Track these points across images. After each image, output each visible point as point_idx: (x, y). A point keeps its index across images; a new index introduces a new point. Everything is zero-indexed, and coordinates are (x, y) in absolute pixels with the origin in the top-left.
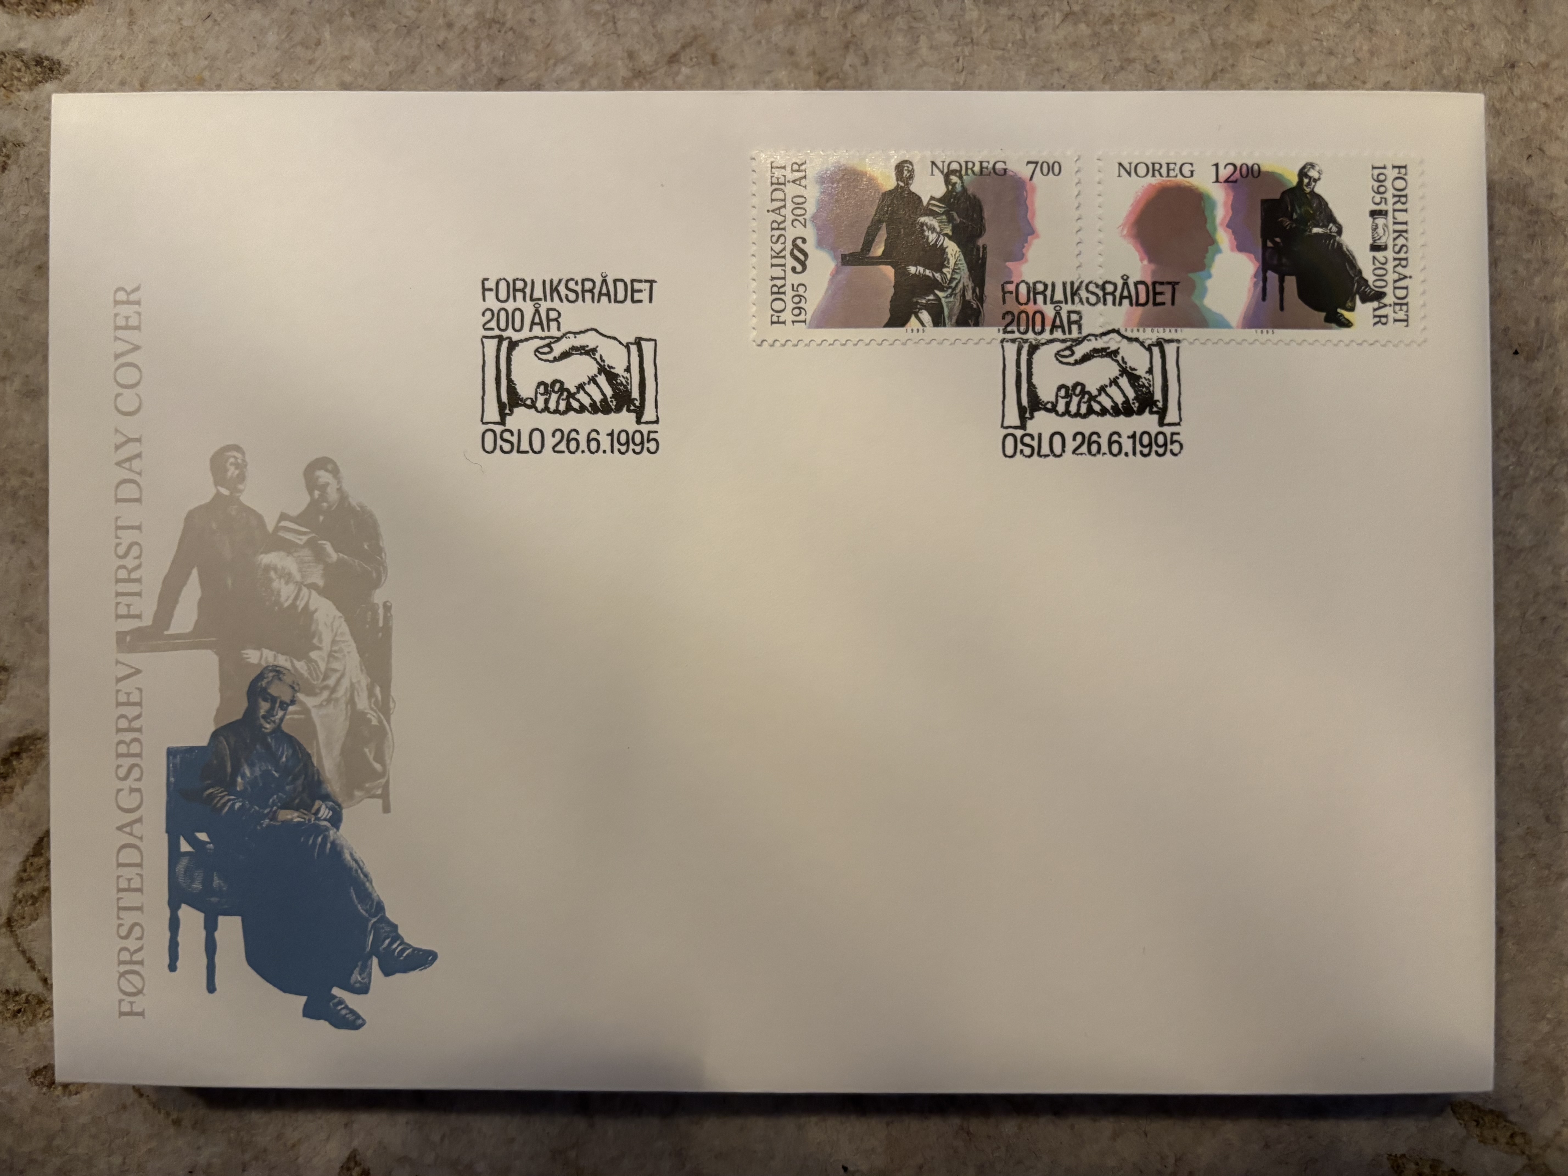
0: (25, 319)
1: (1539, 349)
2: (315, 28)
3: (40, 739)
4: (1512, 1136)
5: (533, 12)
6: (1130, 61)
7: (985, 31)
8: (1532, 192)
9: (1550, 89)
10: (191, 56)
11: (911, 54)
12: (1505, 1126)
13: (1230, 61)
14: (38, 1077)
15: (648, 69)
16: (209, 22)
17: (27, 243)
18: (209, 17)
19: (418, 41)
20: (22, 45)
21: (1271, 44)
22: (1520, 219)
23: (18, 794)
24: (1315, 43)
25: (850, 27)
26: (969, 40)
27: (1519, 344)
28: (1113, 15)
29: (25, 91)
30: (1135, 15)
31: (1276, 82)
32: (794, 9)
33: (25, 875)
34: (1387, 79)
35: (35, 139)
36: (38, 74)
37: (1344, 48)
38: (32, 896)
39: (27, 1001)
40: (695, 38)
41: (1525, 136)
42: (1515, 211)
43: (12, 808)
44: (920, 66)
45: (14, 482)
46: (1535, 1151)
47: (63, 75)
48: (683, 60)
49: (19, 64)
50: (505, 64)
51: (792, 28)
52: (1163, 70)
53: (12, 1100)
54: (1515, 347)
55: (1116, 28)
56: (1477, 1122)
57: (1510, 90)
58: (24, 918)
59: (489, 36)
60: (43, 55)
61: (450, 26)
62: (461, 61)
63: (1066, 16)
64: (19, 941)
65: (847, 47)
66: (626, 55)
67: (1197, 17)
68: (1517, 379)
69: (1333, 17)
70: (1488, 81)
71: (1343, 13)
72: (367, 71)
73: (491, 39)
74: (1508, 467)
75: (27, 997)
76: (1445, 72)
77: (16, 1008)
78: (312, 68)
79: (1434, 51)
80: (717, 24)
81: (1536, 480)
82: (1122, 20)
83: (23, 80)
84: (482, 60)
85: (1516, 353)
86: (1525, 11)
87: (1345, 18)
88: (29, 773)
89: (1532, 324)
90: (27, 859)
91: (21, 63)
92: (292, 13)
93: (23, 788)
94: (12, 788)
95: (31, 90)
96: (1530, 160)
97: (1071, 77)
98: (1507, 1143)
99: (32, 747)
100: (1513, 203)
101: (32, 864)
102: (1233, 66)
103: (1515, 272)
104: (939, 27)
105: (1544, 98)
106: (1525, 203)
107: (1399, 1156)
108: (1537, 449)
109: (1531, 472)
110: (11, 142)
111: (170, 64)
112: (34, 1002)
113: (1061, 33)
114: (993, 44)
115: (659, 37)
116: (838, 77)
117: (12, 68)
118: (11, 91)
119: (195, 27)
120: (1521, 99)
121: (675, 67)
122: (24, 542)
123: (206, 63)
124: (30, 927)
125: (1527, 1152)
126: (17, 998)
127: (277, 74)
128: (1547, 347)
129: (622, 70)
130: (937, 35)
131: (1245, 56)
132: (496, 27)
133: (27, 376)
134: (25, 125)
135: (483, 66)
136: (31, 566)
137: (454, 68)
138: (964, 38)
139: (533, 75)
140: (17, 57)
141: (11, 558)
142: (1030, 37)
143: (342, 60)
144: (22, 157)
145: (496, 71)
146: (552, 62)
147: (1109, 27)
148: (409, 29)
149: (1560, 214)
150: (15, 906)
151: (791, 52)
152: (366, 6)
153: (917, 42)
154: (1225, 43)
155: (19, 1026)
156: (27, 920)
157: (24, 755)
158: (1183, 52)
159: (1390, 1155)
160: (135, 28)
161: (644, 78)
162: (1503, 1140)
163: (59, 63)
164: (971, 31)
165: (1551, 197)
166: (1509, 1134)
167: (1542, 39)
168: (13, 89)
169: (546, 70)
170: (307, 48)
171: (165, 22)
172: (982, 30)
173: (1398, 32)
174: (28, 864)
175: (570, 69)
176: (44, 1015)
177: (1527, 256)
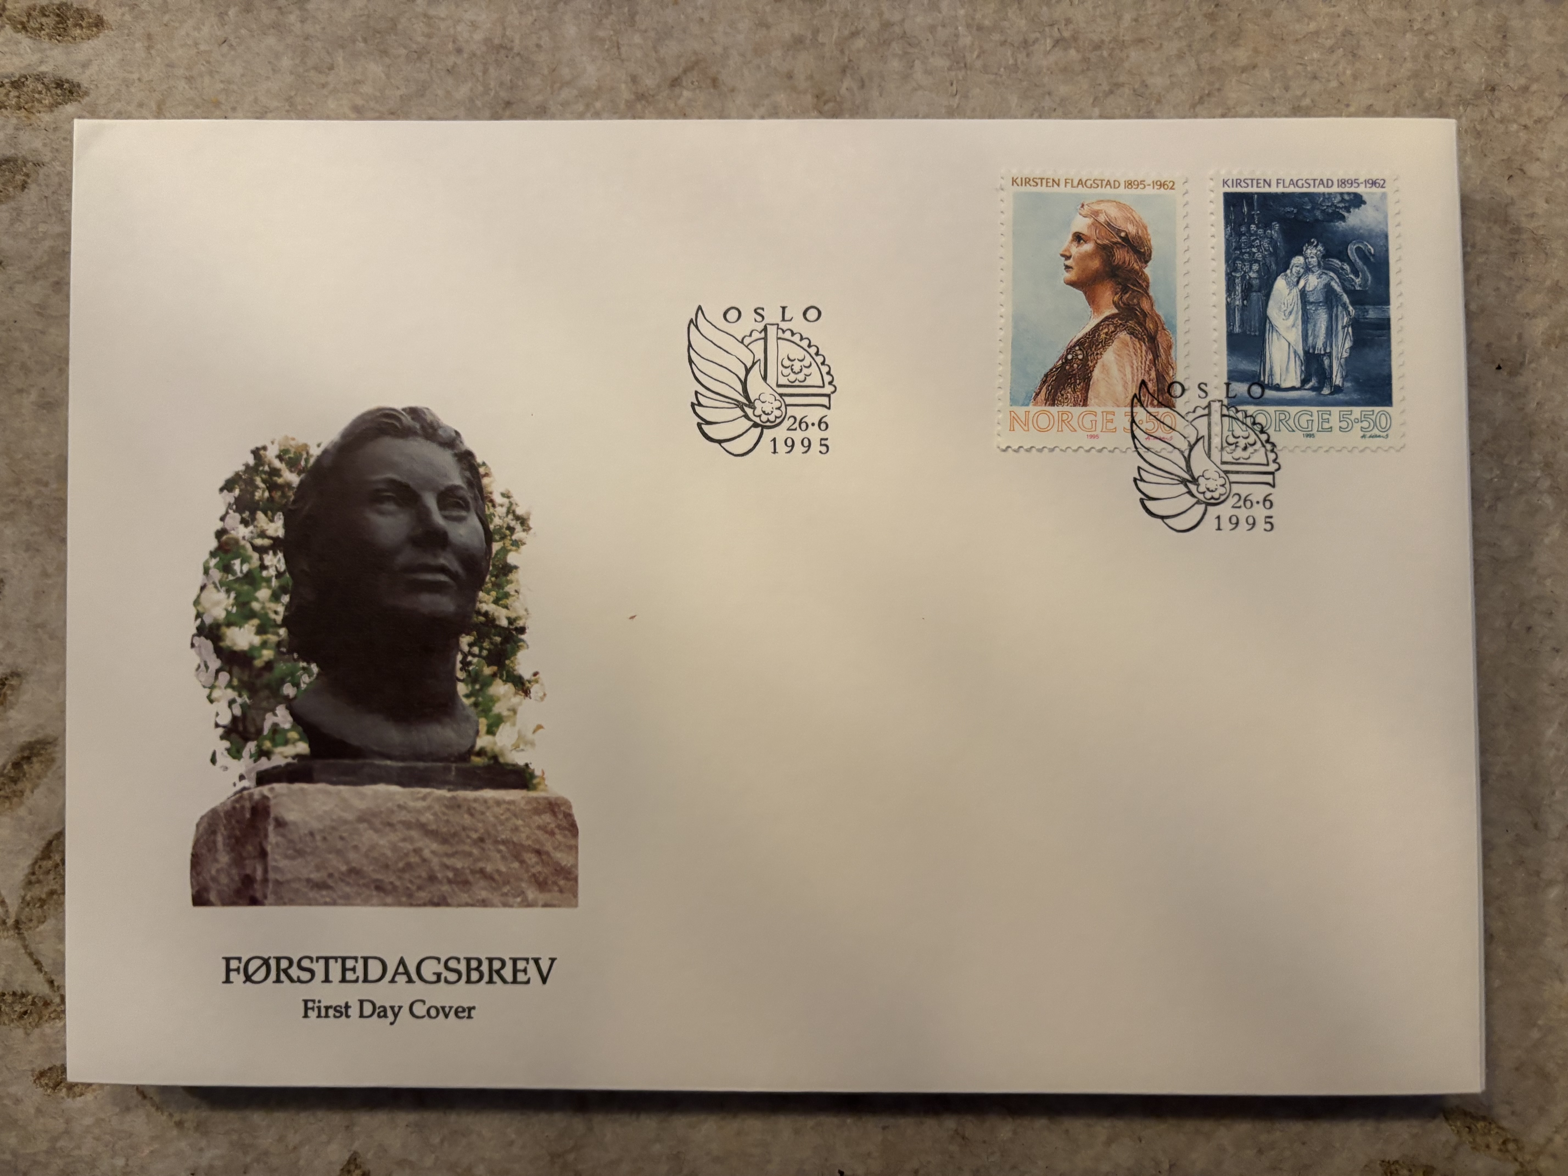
0: (43, 333)
1: (1522, 364)
2: (328, 53)
3: (49, 743)
4: (1505, 1143)
5: (540, 38)
6: (1119, 85)
7: (978, 56)
8: (1512, 211)
9: (1530, 110)
10: (207, 80)
11: (906, 77)
12: (1497, 1133)
13: (1217, 86)
14: (43, 1079)
15: (651, 93)
16: (225, 48)
17: (46, 258)
18: (225, 41)
19: (427, 66)
20: (43, 68)
21: (1257, 69)
22: (1501, 238)
23: (28, 799)
24: (1299, 68)
25: (847, 52)
26: (962, 65)
27: (1502, 360)
28: (1103, 41)
29: (44, 112)
30: (1123, 41)
31: (1262, 105)
32: (793, 35)
33: (33, 878)
34: (1370, 102)
35: (54, 159)
36: (59, 96)
37: (1328, 73)
38: (40, 899)
39: (34, 1003)
40: (697, 63)
41: (1505, 157)
42: (1496, 229)
43: (22, 811)
44: (916, 90)
45: (30, 491)
46: (1528, 1157)
47: (82, 97)
48: (684, 84)
49: (40, 87)
50: (511, 88)
51: (791, 53)
52: (1151, 94)
53: (18, 1101)
54: (1498, 362)
55: (1105, 54)
56: (1469, 1128)
57: (1491, 113)
58: (31, 920)
59: (496, 60)
60: (64, 78)
61: (459, 51)
62: (470, 84)
63: (1056, 43)
64: (27, 943)
65: (844, 71)
66: (629, 79)
67: (1184, 43)
68: (1500, 393)
69: (1317, 42)
70: (1469, 104)
71: (1327, 39)
72: (378, 94)
73: (499, 64)
74: (1492, 479)
75: (34, 998)
76: (1427, 94)
77: (22, 1010)
78: (325, 92)
79: (1415, 75)
80: (718, 50)
81: (1520, 492)
82: (1111, 46)
83: (43, 101)
84: (490, 84)
85: (1499, 368)
86: (1504, 37)
87: (1329, 43)
88: (39, 777)
89: (1515, 340)
90: (35, 863)
91: (42, 85)
92: (306, 39)
93: (32, 792)
94: (22, 792)
95: (52, 111)
96: (1511, 180)
97: (1062, 100)
98: (1500, 1150)
99: (43, 752)
100: (1495, 222)
101: (40, 867)
102: (1219, 90)
103: (1497, 289)
104: (933, 53)
105: (1525, 120)
106: (1506, 221)
107: (1391, 1163)
108: (1520, 462)
109: (1516, 485)
110: (32, 161)
111: (187, 87)
112: (40, 1004)
113: (1052, 58)
114: (985, 69)
115: (661, 62)
116: (835, 101)
117: (33, 91)
118: (33, 113)
119: (211, 51)
120: (1502, 121)
121: (677, 90)
122: (38, 550)
123: (222, 86)
124: (38, 930)
125: (1520, 1159)
126: (24, 1000)
127: (291, 97)
128: (1530, 362)
129: (625, 93)
130: (931, 60)
131: (1231, 81)
132: (503, 52)
133: (43, 389)
134: (45, 145)
135: (491, 90)
136: (45, 574)
137: (463, 92)
138: (958, 63)
139: (539, 98)
140: (38, 80)
141: (25, 566)
142: (1022, 62)
143: (354, 84)
144: (41, 176)
145: (503, 94)
146: (557, 85)
147: (1098, 53)
148: (420, 54)
149: (1541, 232)
150: (23, 909)
151: (790, 76)
152: (379, 32)
153: (912, 67)
154: (1210, 68)
155: (25, 1028)
156: (35, 923)
157: (35, 759)
158: (1170, 76)
159: (1383, 1161)
160: (153, 52)
161: (647, 101)
162: (1495, 1147)
163: (79, 86)
164: (964, 57)
165: (1532, 216)
166: (1501, 1141)
167: (1522, 63)
168: (34, 111)
169: (552, 93)
170: (320, 72)
171: (182, 46)
172: (975, 55)
173: (1380, 56)
174: (37, 867)
175: (575, 92)
176: (50, 1017)
177: (1508, 273)
